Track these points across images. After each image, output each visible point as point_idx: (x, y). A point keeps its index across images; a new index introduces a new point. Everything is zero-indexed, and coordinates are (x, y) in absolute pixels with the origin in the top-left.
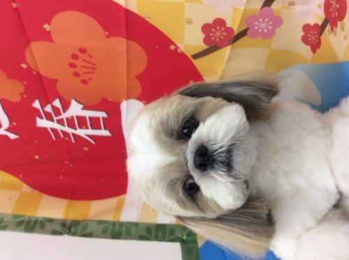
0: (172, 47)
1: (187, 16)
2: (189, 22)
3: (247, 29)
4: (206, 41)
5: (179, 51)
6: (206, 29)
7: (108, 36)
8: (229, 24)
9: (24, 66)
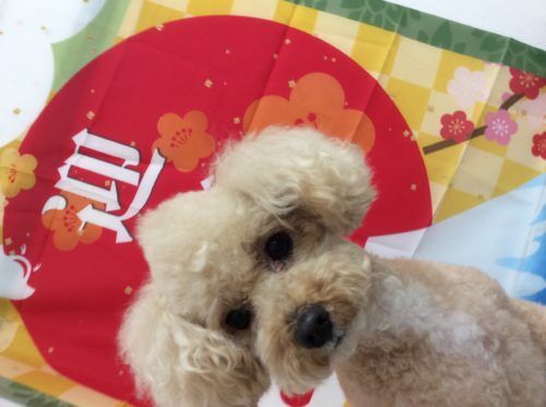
0: (406, 133)
1: (430, 104)
2: (431, 109)
3: (485, 127)
4: (444, 132)
5: (412, 139)
6: (446, 120)
7: (346, 107)
8: (469, 118)
9: (237, 120)
